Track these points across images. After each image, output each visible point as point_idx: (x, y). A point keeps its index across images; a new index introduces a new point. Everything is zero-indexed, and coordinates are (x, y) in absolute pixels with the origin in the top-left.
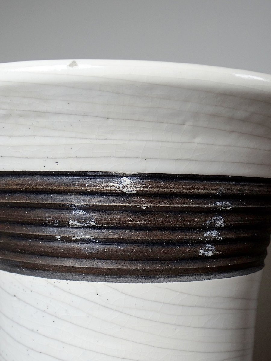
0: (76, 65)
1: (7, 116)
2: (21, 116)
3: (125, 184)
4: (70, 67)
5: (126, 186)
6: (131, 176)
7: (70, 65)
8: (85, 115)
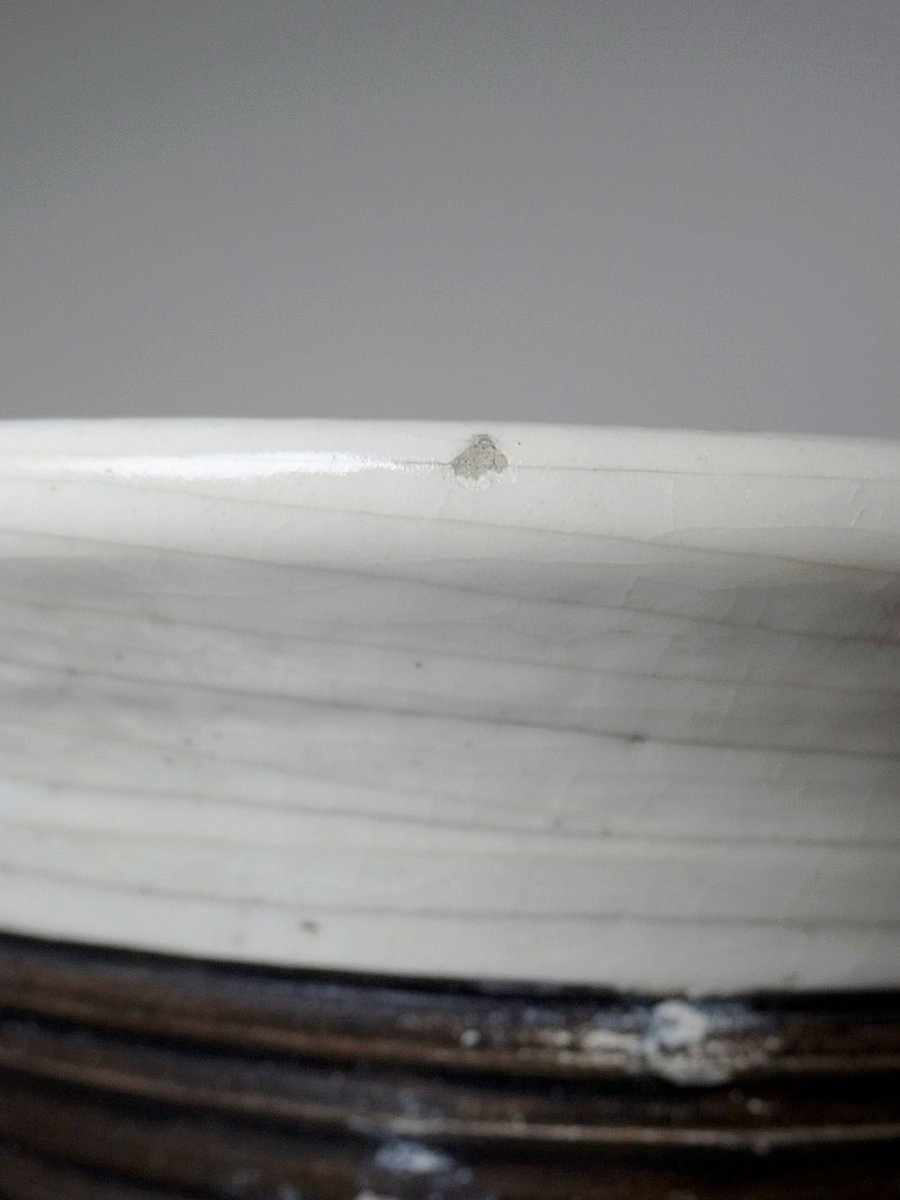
0: (498, 464)
1: (40, 698)
2: (124, 701)
3: (673, 1037)
4: (460, 478)
5: (682, 1049)
6: (709, 1003)
7: (458, 465)
8: (507, 718)
